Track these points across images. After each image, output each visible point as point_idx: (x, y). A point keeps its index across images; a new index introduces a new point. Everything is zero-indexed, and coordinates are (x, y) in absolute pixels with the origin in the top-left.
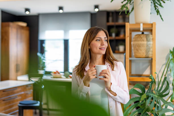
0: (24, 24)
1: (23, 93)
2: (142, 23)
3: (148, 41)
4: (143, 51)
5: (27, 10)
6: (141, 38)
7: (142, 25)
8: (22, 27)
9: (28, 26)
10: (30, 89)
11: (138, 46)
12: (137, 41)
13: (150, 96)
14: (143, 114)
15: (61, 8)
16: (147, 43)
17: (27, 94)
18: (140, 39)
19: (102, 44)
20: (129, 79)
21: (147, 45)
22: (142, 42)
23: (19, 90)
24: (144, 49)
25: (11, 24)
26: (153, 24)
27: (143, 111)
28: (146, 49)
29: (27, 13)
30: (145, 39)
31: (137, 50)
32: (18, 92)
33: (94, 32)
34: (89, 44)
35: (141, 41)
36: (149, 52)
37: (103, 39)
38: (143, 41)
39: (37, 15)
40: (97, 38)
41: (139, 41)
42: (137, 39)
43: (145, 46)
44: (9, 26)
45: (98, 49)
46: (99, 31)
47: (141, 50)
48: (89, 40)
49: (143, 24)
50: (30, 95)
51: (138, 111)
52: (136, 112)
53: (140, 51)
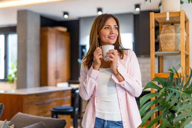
0: (64, 29)
1: (58, 99)
2: (168, 12)
3: (178, 33)
4: (172, 45)
5: (66, 13)
6: (170, 29)
7: (168, 14)
8: (62, 33)
9: (68, 31)
10: (67, 95)
11: (166, 39)
12: (165, 33)
13: (172, 92)
14: (165, 112)
15: (100, 10)
16: (176, 34)
17: (64, 100)
18: (168, 30)
19: (111, 33)
20: (155, 76)
21: (177, 38)
22: (171, 34)
23: (54, 95)
24: (173, 42)
25: (50, 29)
26: (181, 12)
27: (164, 108)
28: (175, 42)
29: (66, 16)
30: (174, 30)
31: (165, 43)
32: (53, 98)
33: (103, 19)
34: (98, 33)
35: (169, 33)
36: (178, 45)
37: (113, 27)
38: (172, 32)
39: (78, 19)
40: (106, 26)
41: (167, 33)
42: (165, 31)
43: (174, 38)
44: (47, 31)
45: (107, 38)
46: (108, 18)
47: (169, 43)
48: (98, 29)
49: (170, 13)
50: (67, 102)
51: (158, 108)
52: (156, 109)
53: (168, 45)
